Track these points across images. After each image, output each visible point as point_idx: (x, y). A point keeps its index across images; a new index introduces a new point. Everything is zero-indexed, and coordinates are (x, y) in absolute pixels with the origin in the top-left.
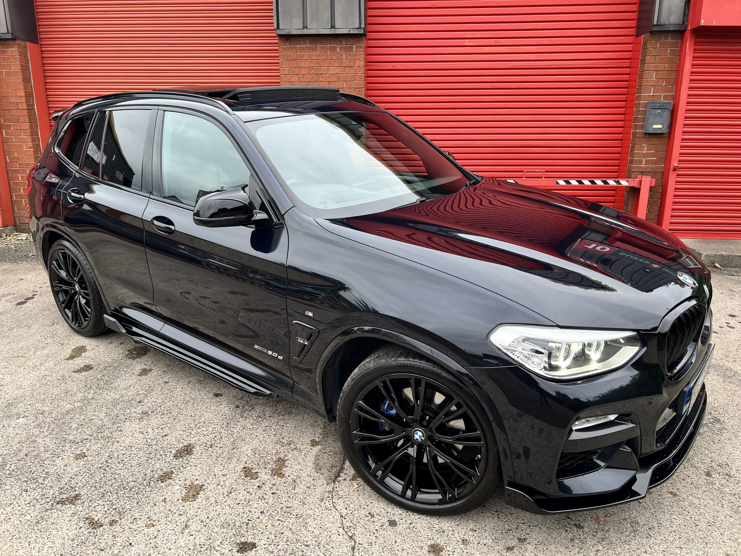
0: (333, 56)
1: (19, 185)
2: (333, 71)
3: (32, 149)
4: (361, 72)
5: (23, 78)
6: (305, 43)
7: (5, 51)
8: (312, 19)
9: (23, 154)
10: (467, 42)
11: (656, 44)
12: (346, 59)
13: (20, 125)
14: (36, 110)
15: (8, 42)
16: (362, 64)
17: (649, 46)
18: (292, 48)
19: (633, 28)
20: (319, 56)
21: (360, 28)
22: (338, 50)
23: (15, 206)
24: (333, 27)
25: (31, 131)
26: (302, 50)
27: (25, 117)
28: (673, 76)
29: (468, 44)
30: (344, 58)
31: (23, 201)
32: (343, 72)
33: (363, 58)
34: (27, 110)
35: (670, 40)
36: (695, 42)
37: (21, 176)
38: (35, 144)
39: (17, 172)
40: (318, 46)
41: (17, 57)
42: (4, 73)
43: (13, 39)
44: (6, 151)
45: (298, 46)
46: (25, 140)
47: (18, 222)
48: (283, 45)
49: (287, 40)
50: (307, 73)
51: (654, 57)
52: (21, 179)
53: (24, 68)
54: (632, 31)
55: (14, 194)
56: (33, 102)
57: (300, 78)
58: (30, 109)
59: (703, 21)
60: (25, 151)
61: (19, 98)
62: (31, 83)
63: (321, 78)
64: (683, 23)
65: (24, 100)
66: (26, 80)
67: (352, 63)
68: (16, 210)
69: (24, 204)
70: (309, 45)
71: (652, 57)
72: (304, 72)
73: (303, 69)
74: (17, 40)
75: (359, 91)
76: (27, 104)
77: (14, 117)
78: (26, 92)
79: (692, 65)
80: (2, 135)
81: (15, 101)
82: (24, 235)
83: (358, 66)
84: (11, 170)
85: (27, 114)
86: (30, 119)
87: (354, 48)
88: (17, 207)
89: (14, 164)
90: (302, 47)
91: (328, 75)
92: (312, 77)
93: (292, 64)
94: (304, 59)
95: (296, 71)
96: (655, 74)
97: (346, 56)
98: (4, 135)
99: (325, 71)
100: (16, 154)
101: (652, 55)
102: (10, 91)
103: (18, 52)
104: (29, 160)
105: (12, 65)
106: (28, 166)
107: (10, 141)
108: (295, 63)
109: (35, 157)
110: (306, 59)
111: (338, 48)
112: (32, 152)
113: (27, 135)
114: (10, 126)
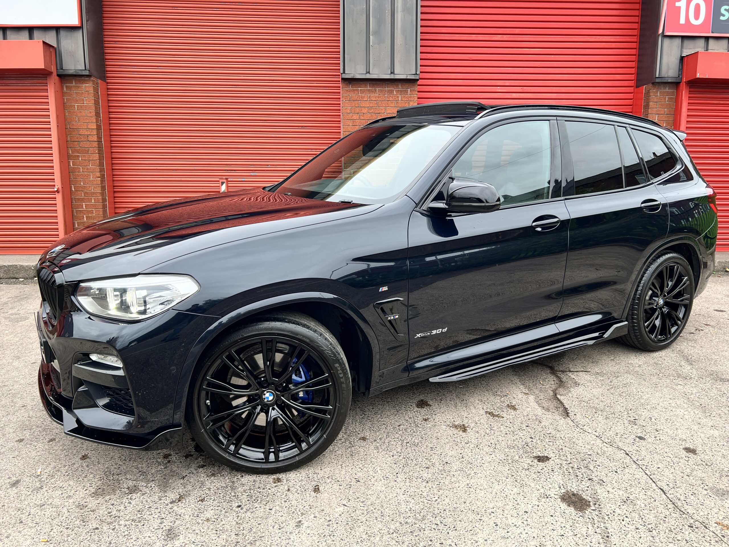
0: (390, 98)
1: (83, 213)
2: (390, 110)
3: (100, 179)
5: (96, 112)
6: (366, 86)
7: (79, 86)
8: (374, 65)
9: (89, 183)
10: (499, 89)
11: (657, 93)
12: (401, 100)
13: (89, 156)
14: (103, 143)
15: (83, 78)
17: (651, 94)
18: (354, 90)
19: (632, 80)
20: (378, 98)
21: (416, 74)
22: (395, 93)
24: (392, 73)
25: (98, 162)
26: (362, 92)
27: (94, 148)
28: (671, 119)
29: (500, 91)
30: (400, 100)
33: (417, 100)
34: (97, 143)
35: (667, 90)
36: (689, 92)
38: (102, 174)
39: (82, 200)
40: (377, 89)
41: (91, 93)
42: (76, 107)
43: (89, 76)
44: (72, 180)
45: (359, 89)
46: (93, 170)
48: (346, 88)
49: (350, 83)
51: (655, 103)
52: (85, 207)
54: (632, 83)
55: (76, 222)
56: (102, 135)
58: (99, 141)
59: (698, 74)
60: (92, 180)
61: (91, 130)
62: (100, 117)
64: (679, 76)
65: (95, 132)
66: (97, 114)
67: (407, 104)
70: (370, 88)
71: (654, 103)
72: (365, 111)
73: (363, 108)
74: (92, 77)
76: (97, 137)
77: (83, 148)
78: (97, 125)
79: (688, 110)
80: (69, 165)
81: (86, 133)
84: (74, 198)
85: (97, 146)
86: (99, 151)
87: (409, 91)
89: (79, 192)
92: (372, 116)
93: (354, 104)
94: (365, 99)
95: (357, 110)
96: (657, 117)
97: (401, 98)
98: (71, 165)
99: (383, 110)
100: (82, 184)
101: (655, 101)
102: (81, 124)
103: (92, 87)
104: (95, 189)
105: (85, 100)
106: (94, 194)
107: (77, 171)
108: (356, 103)
109: (101, 186)
110: (366, 100)
111: (395, 91)
112: (100, 181)
113: (96, 165)
114: (78, 156)
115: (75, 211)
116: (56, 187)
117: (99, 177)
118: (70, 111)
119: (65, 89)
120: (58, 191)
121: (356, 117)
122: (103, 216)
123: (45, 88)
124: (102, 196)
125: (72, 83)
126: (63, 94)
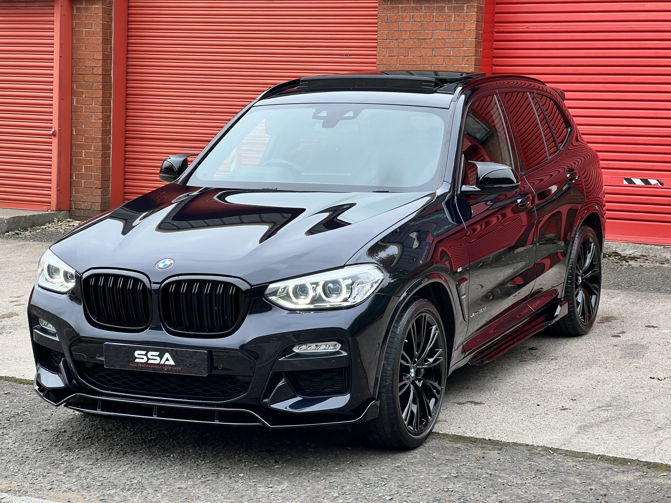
0: (440, 18)
1: (81, 162)
2: (439, 35)
3: (101, 121)
4: (472, 37)
7: (89, 8)
9: (90, 126)
12: (454, 20)
13: (93, 92)
14: (112, 76)
16: (474, 27)
18: (393, 8)
20: (424, 17)
22: (446, 11)
23: (74, 188)
25: (102, 100)
26: (404, 10)
27: (98, 83)
31: (83, 182)
32: (450, 37)
33: (476, 20)
34: (101, 76)
37: (85, 152)
38: (106, 115)
39: (82, 147)
40: (423, 5)
41: (100, 15)
42: (84, 32)
44: (74, 122)
45: (400, 6)
46: (96, 110)
47: (73, 207)
48: (383, 5)
50: (408, 38)
52: (85, 155)
53: (106, 28)
55: (74, 173)
56: (111, 67)
57: (400, 43)
58: (106, 74)
60: (94, 122)
61: (96, 61)
62: (111, 45)
63: (424, 44)
65: (100, 64)
66: (106, 41)
67: (461, 26)
68: (74, 192)
69: (83, 185)
70: (413, 4)
72: (405, 36)
73: (404, 32)
75: (467, 60)
76: (103, 69)
77: (87, 83)
78: (103, 55)
80: (72, 103)
81: (91, 65)
82: (77, 222)
83: (468, 29)
84: (75, 144)
85: (101, 80)
86: (103, 86)
87: (465, 8)
88: (75, 188)
89: (80, 137)
90: (404, 7)
91: (432, 40)
93: (392, 27)
94: (406, 20)
95: (396, 35)
97: (455, 17)
98: (75, 103)
99: (430, 35)
100: (83, 126)
102: (87, 53)
103: (101, 9)
104: (95, 134)
105: (93, 25)
106: (94, 140)
107: (80, 111)
108: (395, 25)
109: (102, 130)
110: (408, 20)
111: (446, 8)
112: (101, 123)
113: (99, 104)
114: (82, 93)
115: (74, 160)
116: (53, 130)
117: (102, 119)
118: (78, 38)
119: (75, 12)
120: (54, 135)
121: (393, 44)
122: (102, 168)
123: (52, 11)
124: (102, 142)
125: (82, 4)
126: (72, 17)
